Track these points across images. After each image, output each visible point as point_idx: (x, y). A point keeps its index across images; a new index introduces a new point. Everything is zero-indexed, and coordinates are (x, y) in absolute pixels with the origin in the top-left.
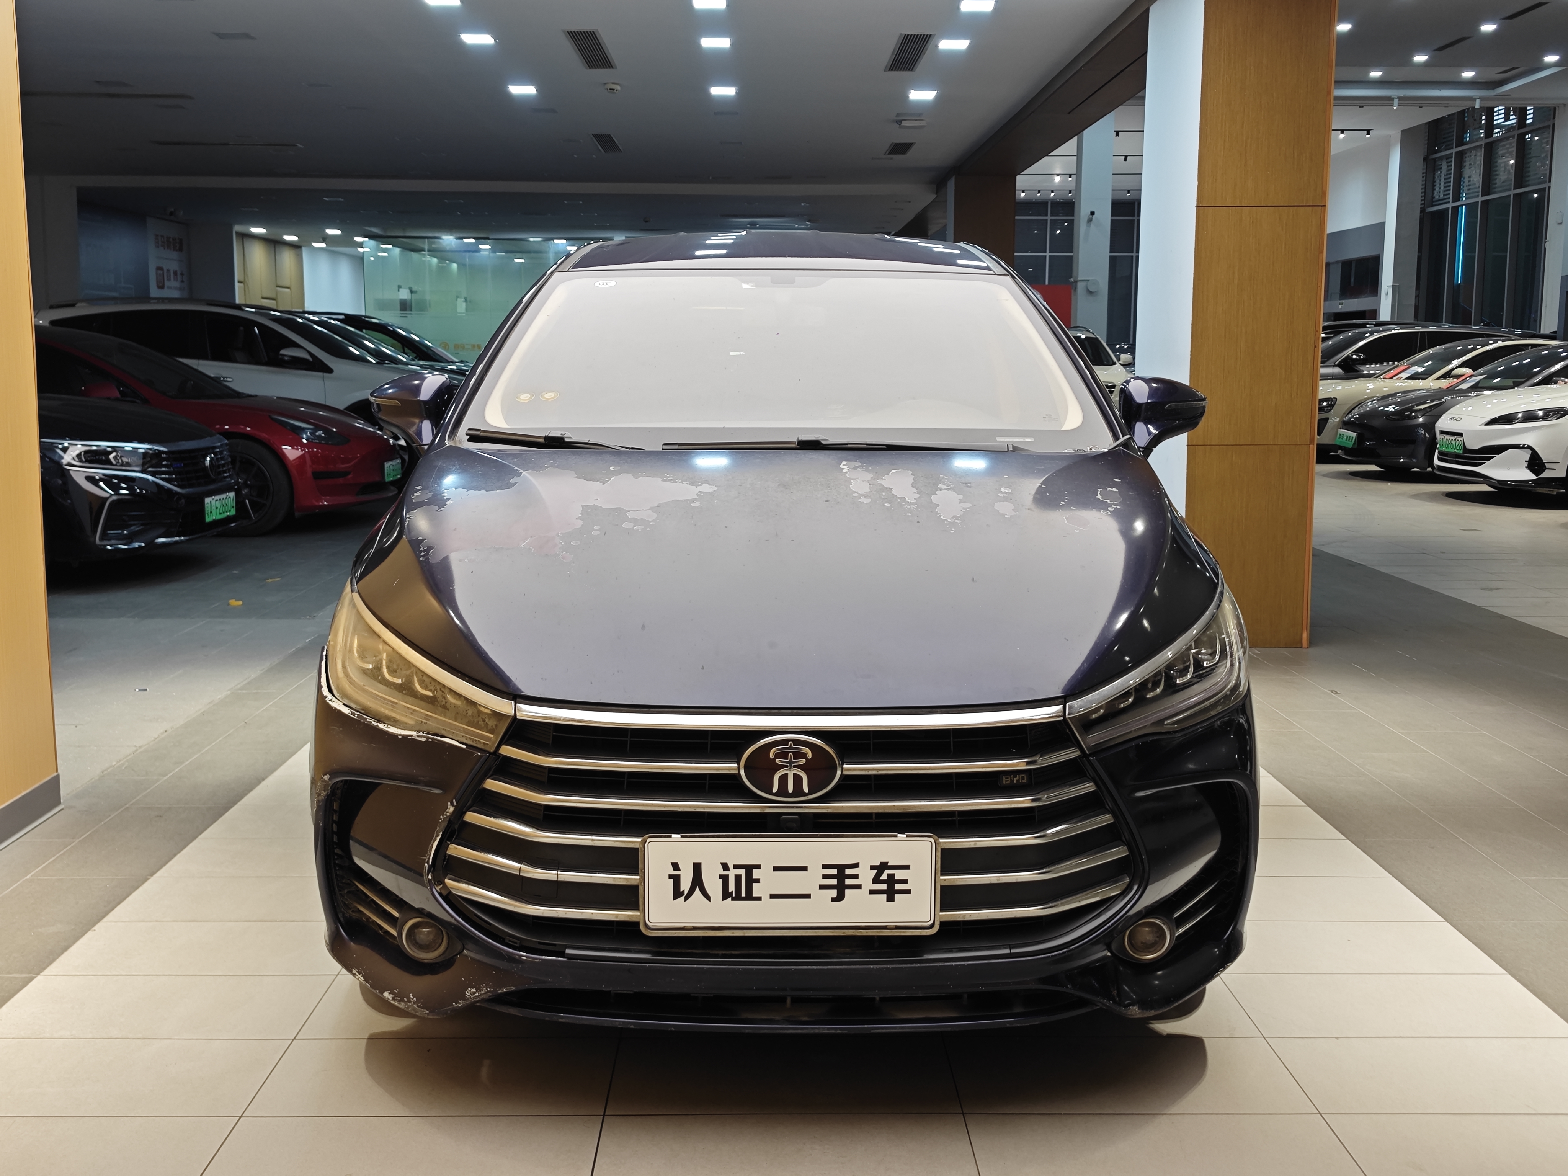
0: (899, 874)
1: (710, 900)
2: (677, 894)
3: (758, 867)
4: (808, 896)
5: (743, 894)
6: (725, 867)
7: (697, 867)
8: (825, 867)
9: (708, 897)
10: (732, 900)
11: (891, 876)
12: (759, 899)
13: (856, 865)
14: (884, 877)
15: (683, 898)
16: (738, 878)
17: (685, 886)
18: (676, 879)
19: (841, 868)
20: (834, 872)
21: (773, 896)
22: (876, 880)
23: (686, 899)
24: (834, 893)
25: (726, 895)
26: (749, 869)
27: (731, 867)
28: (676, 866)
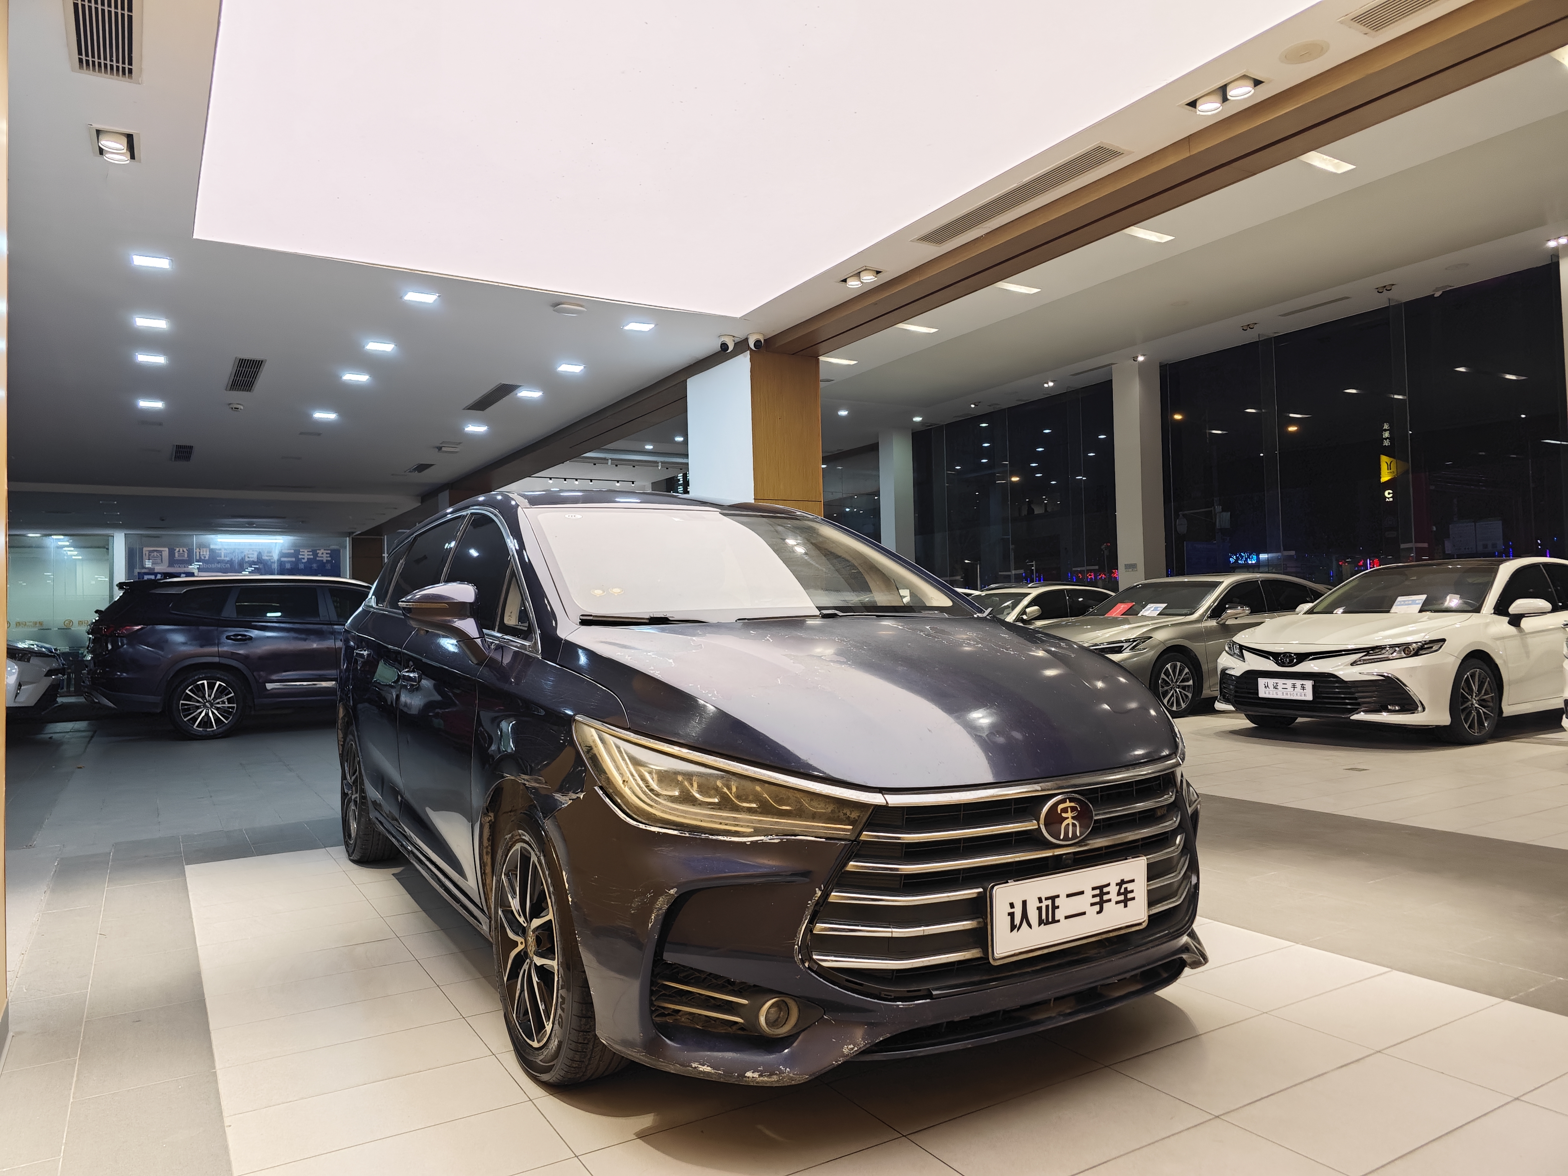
0: (1130, 887)
1: (1031, 928)
2: (1013, 927)
3: (1058, 896)
4: (1084, 913)
5: (1050, 920)
6: (1040, 900)
7: (1024, 903)
8: (1094, 889)
9: (1030, 926)
10: (1044, 925)
11: (1126, 889)
12: (1059, 921)
13: (1108, 885)
14: (1122, 890)
15: (1016, 929)
16: (1047, 906)
17: (1017, 921)
18: (1012, 915)
19: (1101, 888)
20: (1097, 892)
21: (1066, 917)
22: (1119, 894)
23: (1018, 930)
24: (1097, 908)
25: (1041, 922)
26: (1053, 898)
27: (1043, 899)
28: (1012, 905)
